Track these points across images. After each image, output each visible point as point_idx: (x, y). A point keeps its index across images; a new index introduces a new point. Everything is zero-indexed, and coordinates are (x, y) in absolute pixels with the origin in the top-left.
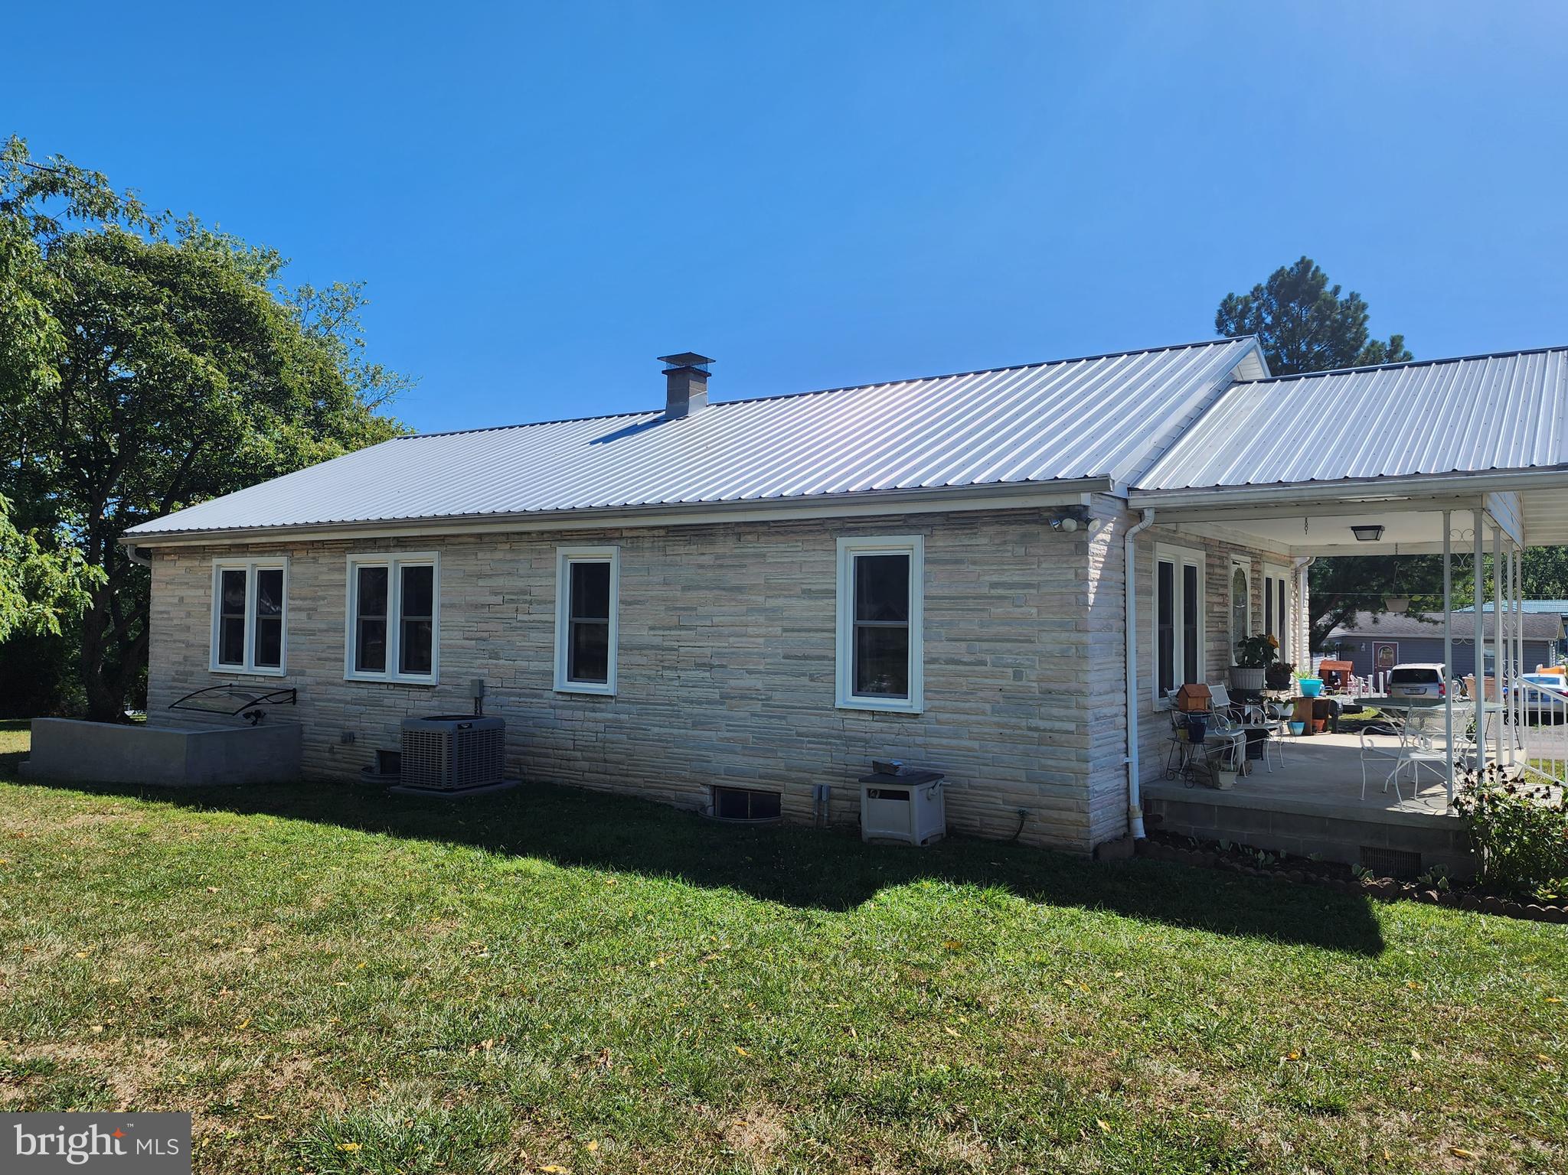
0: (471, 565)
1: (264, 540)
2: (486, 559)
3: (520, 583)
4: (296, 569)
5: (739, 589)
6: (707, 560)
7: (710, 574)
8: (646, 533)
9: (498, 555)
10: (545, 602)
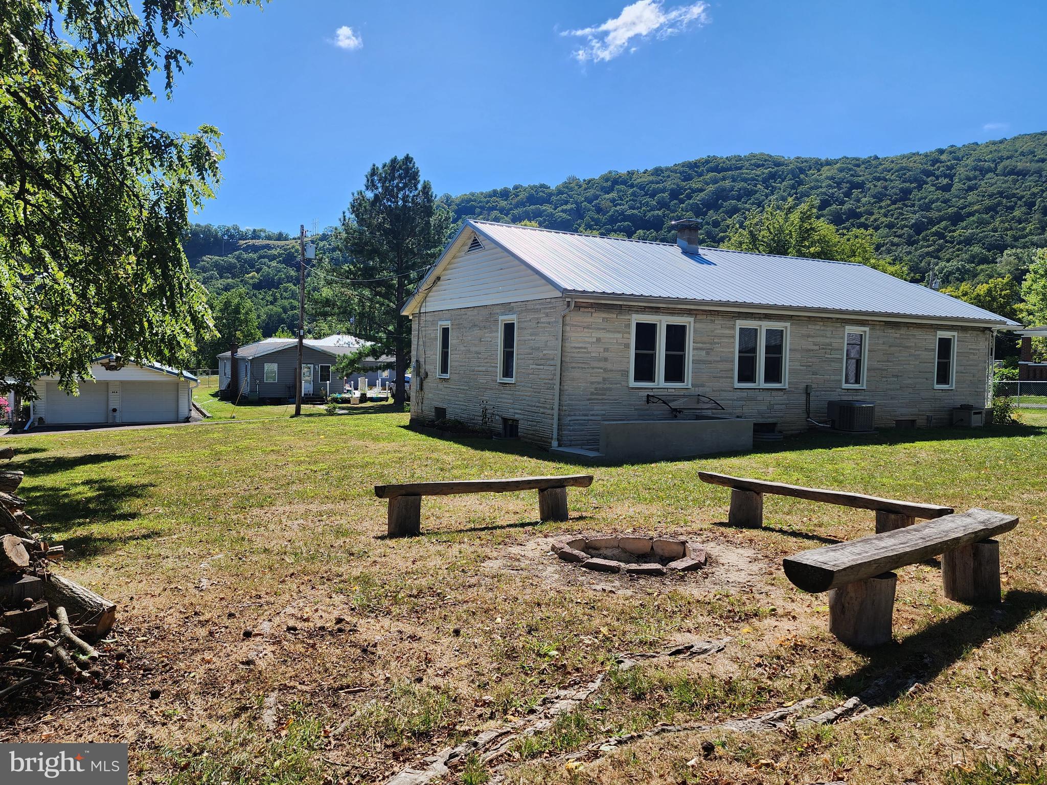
0: (804, 330)
1: (692, 307)
2: (813, 328)
3: (827, 341)
4: (698, 325)
5: (907, 347)
6: (898, 335)
7: (898, 341)
8: (878, 323)
9: (818, 327)
10: (838, 350)
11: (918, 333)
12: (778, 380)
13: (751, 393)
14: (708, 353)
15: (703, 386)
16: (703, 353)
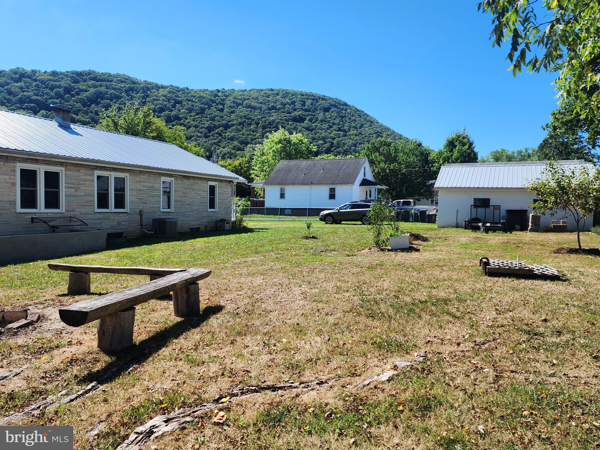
0: (138, 179)
1: (63, 161)
2: (142, 178)
3: (151, 185)
4: (68, 173)
5: (194, 189)
6: (189, 183)
7: (190, 186)
8: (179, 176)
9: (146, 177)
10: (157, 190)
11: (199, 182)
12: (123, 207)
13: (106, 215)
14: (76, 191)
15: (73, 211)
16: (73, 190)
